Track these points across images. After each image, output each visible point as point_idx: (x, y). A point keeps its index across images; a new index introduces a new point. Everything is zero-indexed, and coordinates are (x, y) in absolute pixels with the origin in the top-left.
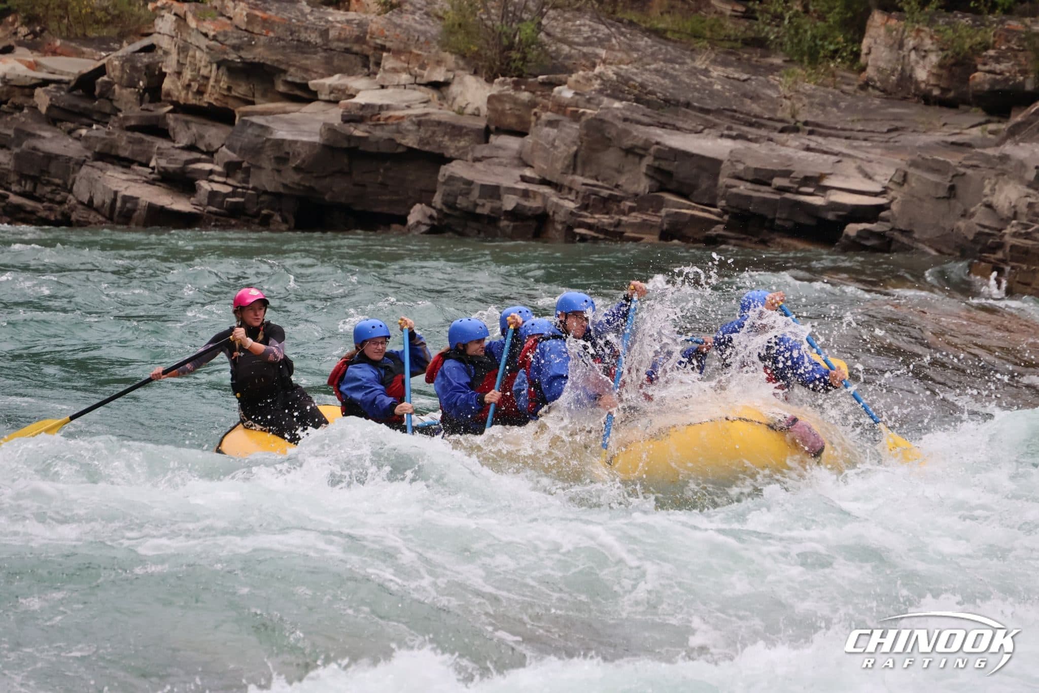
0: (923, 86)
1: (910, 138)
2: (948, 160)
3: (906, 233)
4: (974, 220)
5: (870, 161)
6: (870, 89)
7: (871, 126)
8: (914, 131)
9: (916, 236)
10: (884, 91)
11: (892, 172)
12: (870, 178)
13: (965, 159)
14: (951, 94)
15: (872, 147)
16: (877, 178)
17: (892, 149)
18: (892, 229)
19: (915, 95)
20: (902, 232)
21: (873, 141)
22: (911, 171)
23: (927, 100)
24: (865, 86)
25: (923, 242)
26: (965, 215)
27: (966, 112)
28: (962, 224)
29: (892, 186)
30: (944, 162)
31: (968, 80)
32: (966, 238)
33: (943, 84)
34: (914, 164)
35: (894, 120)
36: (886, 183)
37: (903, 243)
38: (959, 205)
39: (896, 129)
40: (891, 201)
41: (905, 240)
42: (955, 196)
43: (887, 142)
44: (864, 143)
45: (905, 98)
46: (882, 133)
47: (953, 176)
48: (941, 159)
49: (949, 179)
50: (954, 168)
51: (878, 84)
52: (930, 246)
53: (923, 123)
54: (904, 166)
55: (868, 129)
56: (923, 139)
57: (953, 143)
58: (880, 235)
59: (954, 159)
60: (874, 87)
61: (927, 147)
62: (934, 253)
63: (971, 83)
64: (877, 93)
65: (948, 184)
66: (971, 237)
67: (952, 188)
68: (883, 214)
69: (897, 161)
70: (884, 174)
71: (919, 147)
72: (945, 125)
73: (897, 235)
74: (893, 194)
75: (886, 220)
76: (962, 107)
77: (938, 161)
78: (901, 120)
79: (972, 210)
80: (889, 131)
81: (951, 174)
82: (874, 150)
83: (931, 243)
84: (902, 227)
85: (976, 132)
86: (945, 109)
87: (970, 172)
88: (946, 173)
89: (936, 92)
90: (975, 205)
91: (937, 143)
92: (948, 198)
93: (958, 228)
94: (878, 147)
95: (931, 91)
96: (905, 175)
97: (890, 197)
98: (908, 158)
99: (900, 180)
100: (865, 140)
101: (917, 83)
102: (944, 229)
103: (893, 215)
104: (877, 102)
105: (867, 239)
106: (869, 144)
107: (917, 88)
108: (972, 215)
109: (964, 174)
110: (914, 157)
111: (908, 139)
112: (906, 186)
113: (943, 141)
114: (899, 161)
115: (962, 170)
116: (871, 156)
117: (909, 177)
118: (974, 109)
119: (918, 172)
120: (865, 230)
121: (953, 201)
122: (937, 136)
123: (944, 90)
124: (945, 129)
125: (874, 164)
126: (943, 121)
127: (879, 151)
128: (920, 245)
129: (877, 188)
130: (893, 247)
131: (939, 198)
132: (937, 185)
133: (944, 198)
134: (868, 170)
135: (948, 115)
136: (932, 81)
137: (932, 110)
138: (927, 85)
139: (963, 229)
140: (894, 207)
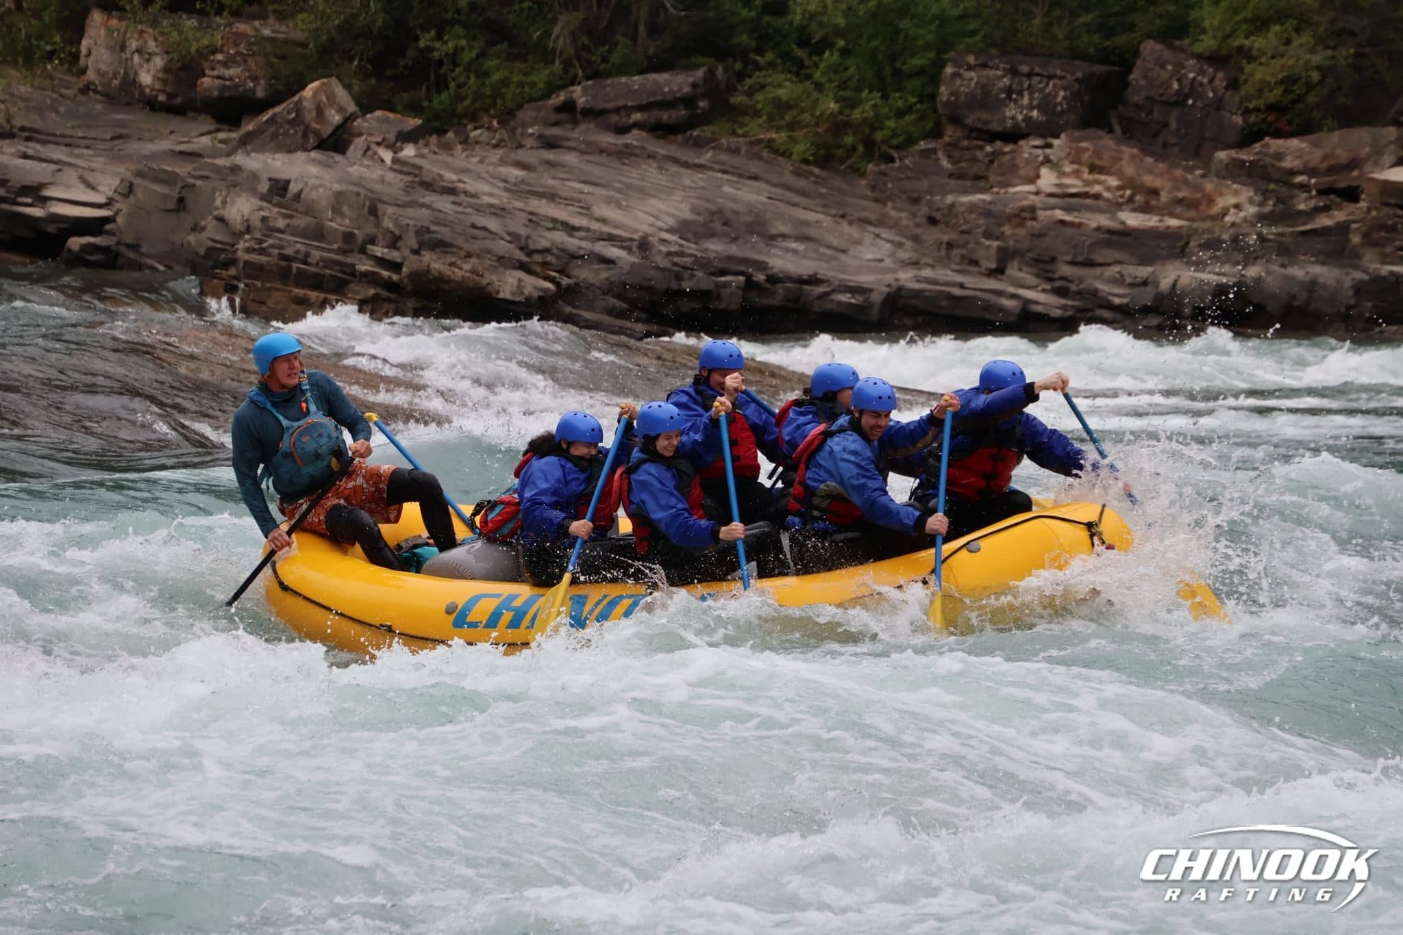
0: (148, 91)
1: (135, 146)
2: (177, 170)
3: (134, 247)
4: (205, 235)
5: (93, 170)
6: (91, 93)
7: (93, 133)
8: (140, 139)
9: (144, 250)
10: (106, 95)
11: (117, 182)
12: (93, 188)
13: (194, 169)
14: (179, 100)
15: (95, 155)
16: (100, 188)
17: (117, 158)
18: (119, 243)
19: (139, 101)
20: (129, 246)
21: (95, 149)
22: (137, 181)
23: (152, 105)
24: (85, 90)
25: (153, 257)
26: (196, 229)
27: (195, 119)
28: (192, 238)
29: (117, 197)
30: (172, 172)
31: (196, 85)
32: (197, 253)
33: (168, 90)
34: (140, 174)
35: (119, 127)
36: (110, 194)
37: (129, 259)
38: (189, 218)
39: (120, 137)
40: (117, 213)
41: (131, 255)
42: (184, 209)
43: (111, 150)
44: (86, 151)
45: (128, 104)
46: (105, 140)
47: (182, 188)
48: (169, 169)
49: (178, 190)
50: (183, 179)
51: (100, 88)
52: (160, 262)
53: (149, 131)
54: (129, 176)
55: (89, 135)
56: (150, 148)
57: (181, 153)
58: (105, 250)
59: (183, 169)
60: (95, 92)
61: (153, 156)
62: (162, 268)
63: (199, 88)
64: (99, 97)
65: (177, 196)
66: (202, 252)
67: (181, 200)
68: (108, 227)
69: (122, 170)
70: (108, 185)
71: (145, 157)
72: (172, 132)
73: (123, 249)
74: (118, 205)
75: (111, 233)
76: (191, 114)
77: (166, 171)
78: (125, 127)
79: (203, 223)
80: (113, 139)
81: (179, 185)
82: (98, 159)
83: (159, 258)
84: (129, 241)
85: (205, 140)
86: (172, 116)
87: (199, 183)
88: (175, 184)
89: (162, 98)
90: (204, 218)
91: (165, 152)
92: (177, 211)
93: (189, 243)
94: (101, 155)
95: (157, 96)
96: (131, 186)
97: (115, 209)
98: (133, 167)
99: (126, 191)
100: (87, 147)
101: (141, 86)
102: (173, 243)
103: (119, 228)
104: (99, 107)
105: (91, 253)
106: (91, 152)
107: (142, 93)
108: (203, 229)
109: (194, 185)
110: (140, 167)
111: (133, 147)
112: (132, 197)
113: (173, 151)
114: (124, 170)
115: (192, 181)
116: (94, 165)
117: (135, 188)
118: (202, 117)
119: (145, 183)
120: (90, 245)
121: (182, 214)
122: (164, 145)
123: (170, 96)
124: (172, 137)
125: (97, 174)
126: (170, 129)
127: (102, 160)
128: (149, 261)
129: (101, 199)
130: (119, 263)
131: (167, 211)
132: (165, 196)
133: (173, 210)
134: (91, 178)
135: (175, 122)
136: (157, 86)
137: (160, 117)
138: (152, 89)
139: (193, 243)
140: (119, 220)
